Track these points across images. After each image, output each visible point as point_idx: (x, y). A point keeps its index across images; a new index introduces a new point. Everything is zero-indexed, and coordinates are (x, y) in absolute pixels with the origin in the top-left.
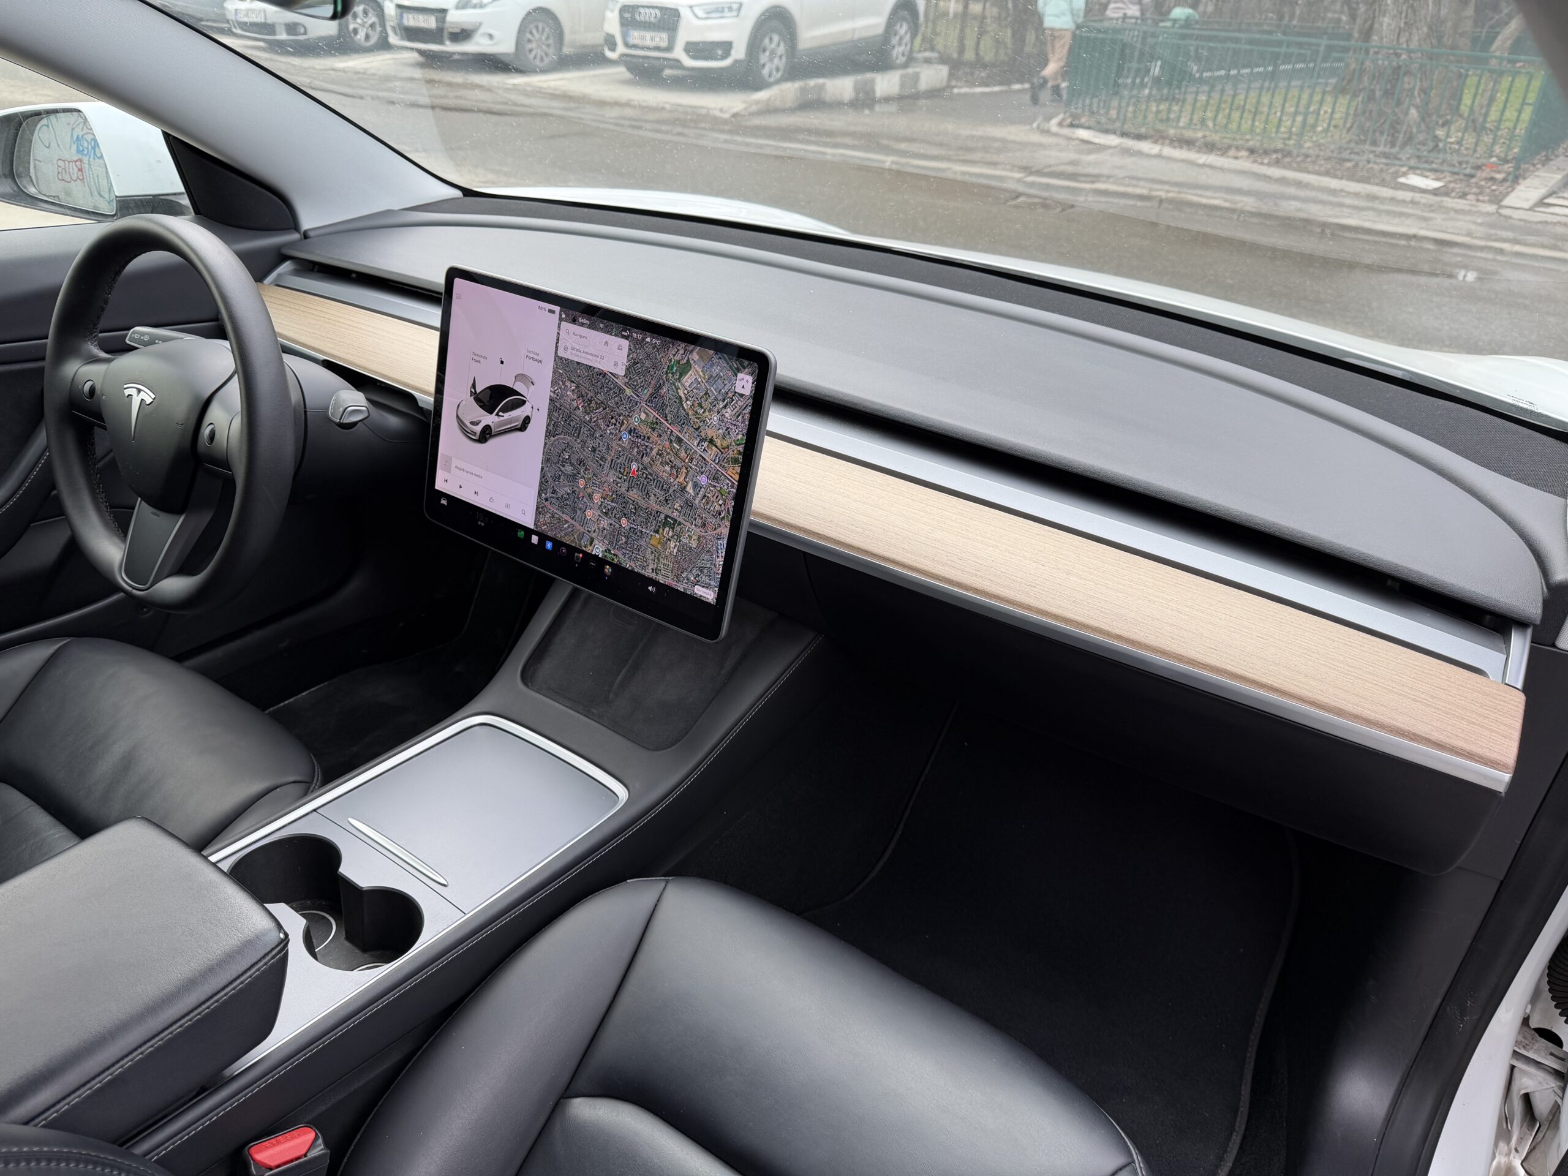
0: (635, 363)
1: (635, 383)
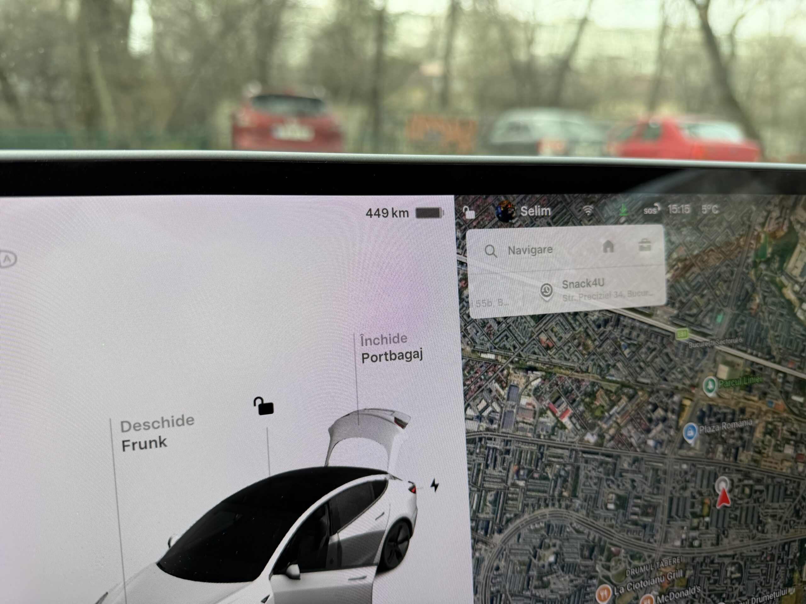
0: (687, 268)
1: (695, 311)
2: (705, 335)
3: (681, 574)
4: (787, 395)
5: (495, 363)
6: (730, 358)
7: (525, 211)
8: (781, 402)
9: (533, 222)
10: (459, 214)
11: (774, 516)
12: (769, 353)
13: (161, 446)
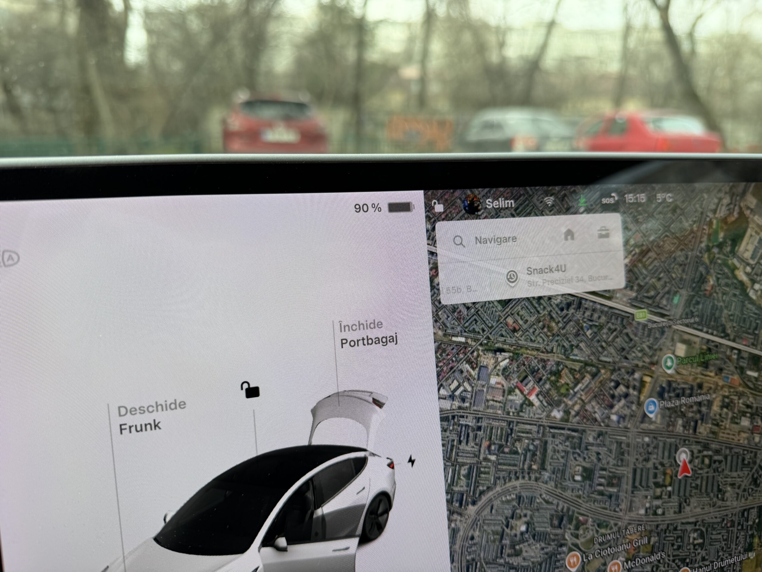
0: (644, 253)
1: (652, 293)
2: (663, 315)
3: (646, 540)
4: (742, 370)
5: (465, 345)
6: (686, 337)
7: (490, 204)
8: (736, 377)
9: (497, 213)
10: (429, 208)
11: (732, 485)
12: (724, 331)
13: (155, 429)
